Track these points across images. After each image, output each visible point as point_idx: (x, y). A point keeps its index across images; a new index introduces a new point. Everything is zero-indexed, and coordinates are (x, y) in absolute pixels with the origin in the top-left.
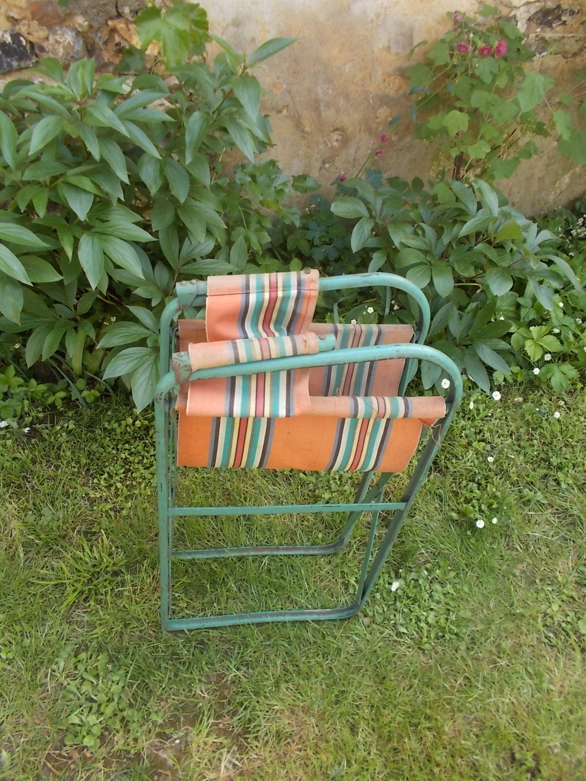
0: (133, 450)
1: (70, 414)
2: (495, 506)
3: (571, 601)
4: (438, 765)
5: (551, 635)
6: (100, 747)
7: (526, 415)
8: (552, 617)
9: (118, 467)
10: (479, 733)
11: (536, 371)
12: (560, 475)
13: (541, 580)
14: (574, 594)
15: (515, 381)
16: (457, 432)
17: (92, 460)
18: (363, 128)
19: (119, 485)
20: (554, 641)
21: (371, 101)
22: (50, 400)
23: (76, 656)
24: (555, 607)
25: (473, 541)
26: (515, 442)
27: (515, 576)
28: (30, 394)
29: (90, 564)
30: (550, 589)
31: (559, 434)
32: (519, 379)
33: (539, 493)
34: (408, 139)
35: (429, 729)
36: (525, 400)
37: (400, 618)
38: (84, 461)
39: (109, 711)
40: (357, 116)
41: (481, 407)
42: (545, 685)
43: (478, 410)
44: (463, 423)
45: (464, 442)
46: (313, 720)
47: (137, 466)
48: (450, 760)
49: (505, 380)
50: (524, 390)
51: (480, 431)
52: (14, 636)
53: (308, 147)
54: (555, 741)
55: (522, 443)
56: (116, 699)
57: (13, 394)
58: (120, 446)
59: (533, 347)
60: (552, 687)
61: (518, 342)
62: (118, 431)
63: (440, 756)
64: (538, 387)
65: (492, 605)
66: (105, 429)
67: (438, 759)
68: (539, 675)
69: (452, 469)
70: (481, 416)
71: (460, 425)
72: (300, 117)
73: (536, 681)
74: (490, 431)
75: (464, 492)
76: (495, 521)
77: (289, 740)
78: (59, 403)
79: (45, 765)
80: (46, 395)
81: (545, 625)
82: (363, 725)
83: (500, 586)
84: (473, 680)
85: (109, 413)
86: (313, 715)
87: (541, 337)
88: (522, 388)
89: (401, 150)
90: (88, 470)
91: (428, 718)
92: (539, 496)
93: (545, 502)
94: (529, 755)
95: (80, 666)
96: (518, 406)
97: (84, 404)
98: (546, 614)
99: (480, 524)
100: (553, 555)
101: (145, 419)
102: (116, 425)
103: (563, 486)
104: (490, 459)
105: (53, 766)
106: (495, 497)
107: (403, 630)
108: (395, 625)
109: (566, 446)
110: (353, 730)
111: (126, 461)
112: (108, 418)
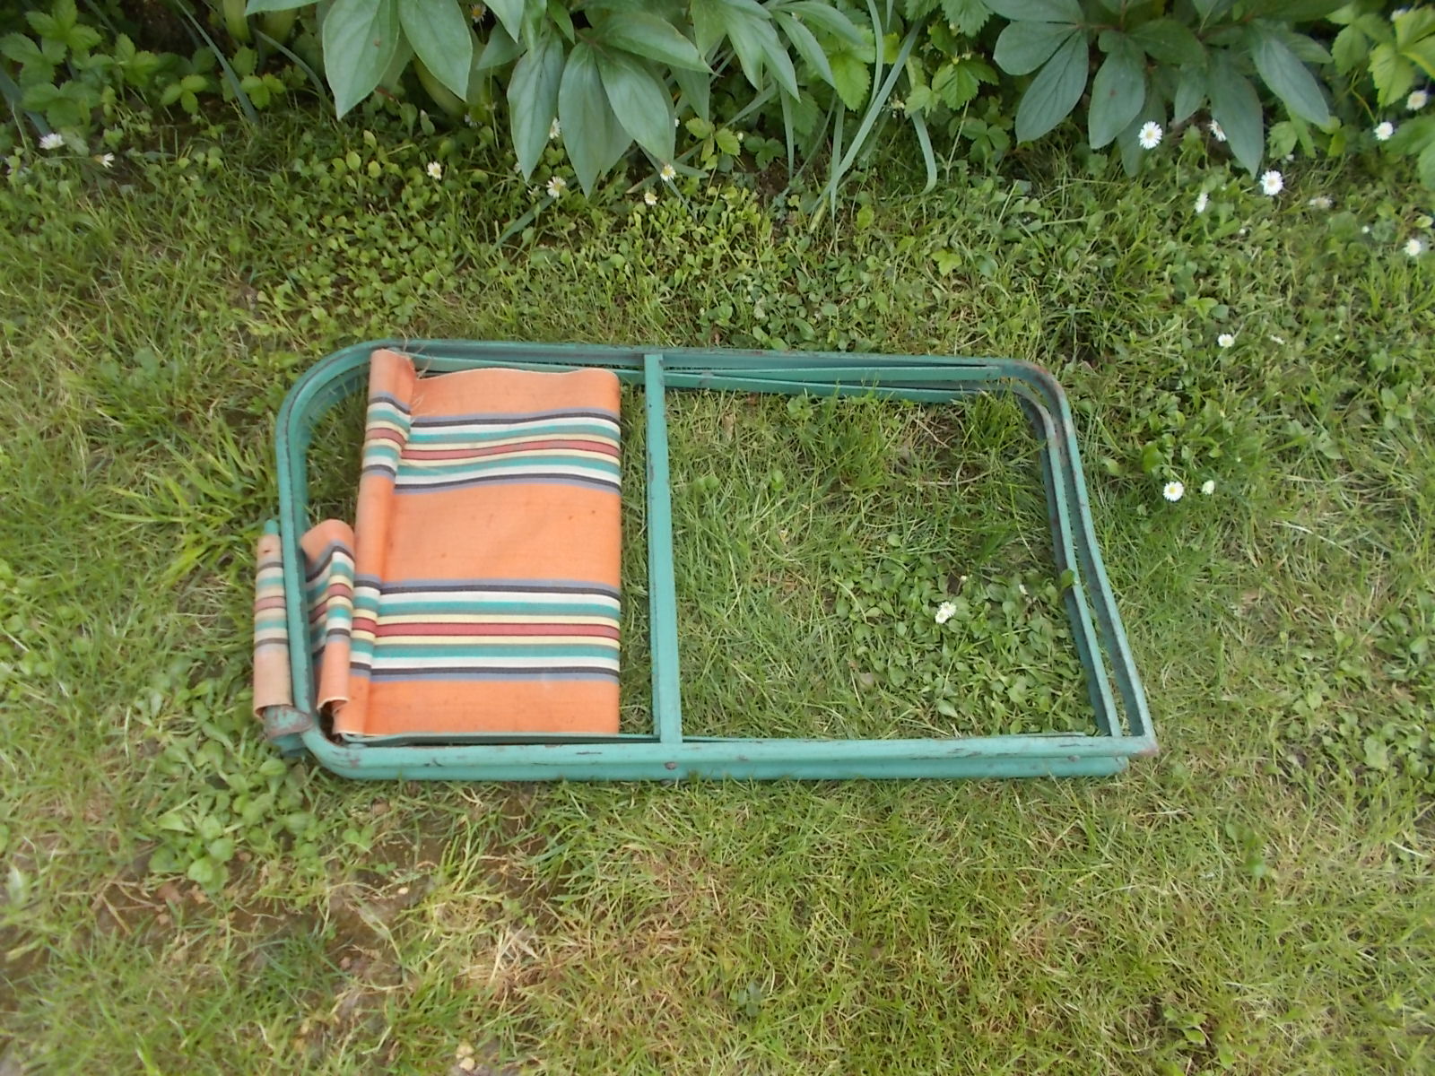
0: (359, 233)
1: (214, 131)
2: (1214, 453)
3: (1355, 689)
4: (983, 1013)
5: (1293, 760)
6: (228, 885)
7: (1333, 242)
8: (1302, 722)
9: (318, 269)
10: (1088, 953)
11: (1384, 131)
12: (1388, 397)
13: (1291, 635)
14: (1365, 674)
15: (1321, 154)
16: (1151, 264)
17: (259, 247)
19: (318, 312)
20: (1298, 776)
22: (171, 94)
23: (191, 685)
24: (1314, 700)
25: (1146, 528)
26: (1290, 307)
27: (1231, 618)
28: (120, 74)
29: (238, 486)
30: (1309, 656)
31: (1404, 297)
32: (1333, 151)
33: (1325, 434)
35: (975, 931)
36: (1335, 206)
37: (944, 684)
38: (236, 246)
39: (252, 811)
41: (1225, 210)
42: (1259, 871)
43: (1215, 218)
44: (1171, 245)
45: (1166, 292)
46: (712, 882)
47: (364, 272)
48: (1013, 1003)
49: (1297, 150)
50: (1338, 183)
51: (1209, 273)
52: (54, 627)
54: (1261, 994)
55: (1308, 312)
56: (274, 789)
57: (79, 71)
58: (327, 221)
59: (1390, 66)
60: (1274, 875)
61: (1351, 49)
62: (326, 181)
63: (989, 992)
64: (1373, 178)
65: (1164, 677)
66: (294, 177)
67: (984, 998)
68: (1249, 845)
69: (1124, 354)
70: (1219, 233)
71: (1163, 251)
73: (1241, 857)
74: (1236, 274)
75: (1144, 413)
76: (1209, 487)
77: (653, 918)
78: (190, 104)
79: (104, 908)
80: (158, 80)
81: (1283, 737)
82: (824, 906)
83: (1193, 638)
84: (1093, 838)
85: (307, 137)
86: (714, 872)
87: (1416, 40)
88: (1334, 174)
90: (248, 270)
91: (977, 908)
92: (1324, 442)
93: (1335, 456)
94: (1198, 1019)
95: (198, 708)
96: (1320, 216)
97: (248, 110)
98: (1288, 712)
99: (1173, 491)
100: (1331, 581)
101: (393, 159)
102: (321, 169)
103: (1389, 423)
104: (1226, 341)
105: (121, 913)
106: (1219, 432)
107: (947, 709)
108: (930, 698)
109: (1416, 327)
110: (801, 912)
111: (339, 258)
112: (303, 150)
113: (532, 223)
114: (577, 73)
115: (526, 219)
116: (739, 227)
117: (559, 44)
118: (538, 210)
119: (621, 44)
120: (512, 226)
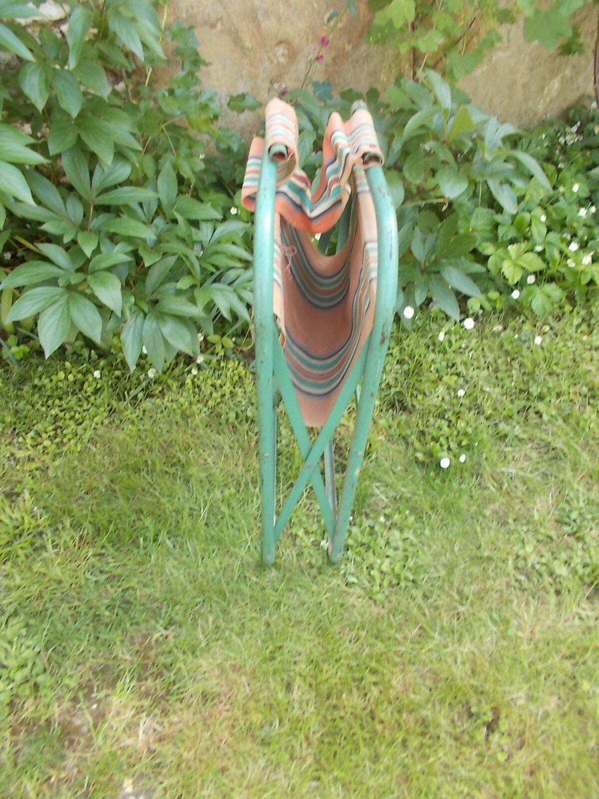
0: (65, 406)
2: (464, 443)
3: (549, 540)
4: (382, 722)
5: (522, 578)
6: (9, 715)
7: (505, 344)
8: (525, 559)
9: (46, 424)
10: (433, 686)
11: (516, 294)
12: (541, 406)
13: (515, 520)
14: (553, 534)
15: (494, 309)
16: (425, 366)
17: (19, 418)
18: (310, 38)
19: (47, 443)
20: (526, 584)
21: (315, 5)
24: (529, 548)
25: (438, 481)
26: (493, 374)
27: (484, 517)
29: (11, 526)
30: (525, 528)
31: (542, 362)
32: (499, 306)
33: (517, 428)
34: (364, 48)
35: (375, 684)
36: (505, 328)
37: (351, 567)
38: (8, 419)
39: (19, 676)
40: (302, 25)
41: (453, 339)
42: (510, 632)
43: (450, 342)
44: (432, 356)
45: (434, 376)
46: (244, 678)
47: (67, 422)
48: (396, 715)
49: (482, 307)
50: (504, 319)
51: (453, 365)
53: (252, 65)
54: (520, 695)
55: (500, 375)
56: (30, 665)
58: (50, 403)
59: (512, 268)
60: (520, 634)
61: (496, 264)
62: (49, 386)
63: (385, 713)
64: (520, 314)
65: (456, 548)
66: (35, 387)
67: (382, 716)
68: (506, 622)
69: (418, 407)
70: (453, 348)
71: (430, 359)
72: (237, 31)
73: (502, 628)
74: (465, 364)
75: (431, 430)
76: (462, 458)
77: (216, 701)
81: (516, 568)
82: (298, 681)
83: (468, 528)
84: (428, 629)
85: (40, 369)
86: (245, 674)
87: (519, 256)
88: (503, 315)
89: (357, 61)
90: (15, 429)
91: (374, 672)
92: (518, 430)
93: (525, 436)
94: (486, 708)
96: (497, 335)
97: (14, 361)
98: (518, 557)
99: (445, 463)
100: (531, 492)
101: (79, 372)
102: (46, 381)
103: (545, 417)
104: (461, 393)
106: (466, 434)
107: (352, 579)
108: (344, 575)
109: (550, 374)
110: (289, 687)
111: (56, 418)
112: (38, 374)
113: (143, 390)
114: (150, 325)
115: (139, 388)
116: (236, 378)
117: (142, 315)
118: (144, 384)
119: (166, 311)
120: (133, 393)
